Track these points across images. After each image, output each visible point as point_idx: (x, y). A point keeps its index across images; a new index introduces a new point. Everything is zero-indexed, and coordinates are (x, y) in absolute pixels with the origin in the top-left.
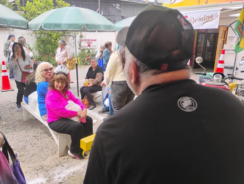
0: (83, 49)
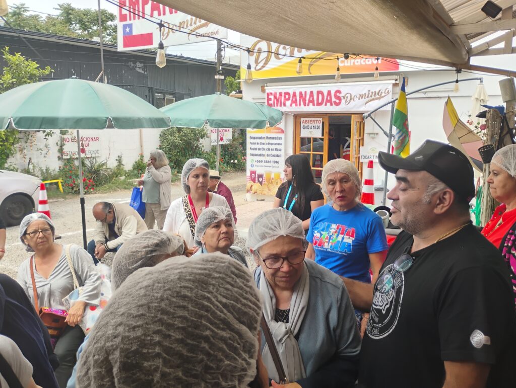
0: (68, 159)
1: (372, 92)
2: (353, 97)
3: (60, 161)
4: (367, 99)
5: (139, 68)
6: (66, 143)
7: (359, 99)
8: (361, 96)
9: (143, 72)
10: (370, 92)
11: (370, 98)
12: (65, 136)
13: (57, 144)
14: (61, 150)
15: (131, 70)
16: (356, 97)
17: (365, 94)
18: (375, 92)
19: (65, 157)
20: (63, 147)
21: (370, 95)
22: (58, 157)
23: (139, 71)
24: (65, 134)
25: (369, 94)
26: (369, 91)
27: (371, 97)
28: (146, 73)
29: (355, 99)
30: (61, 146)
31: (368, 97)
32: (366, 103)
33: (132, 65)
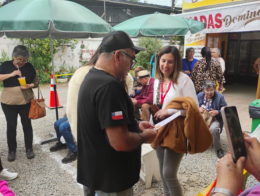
0: (85, 62)
1: (252, 13)
2: (232, 18)
3: (81, 63)
4: (246, 20)
5: (128, 12)
6: (84, 53)
7: (239, 21)
8: (241, 18)
9: (130, 14)
10: (250, 13)
11: (250, 19)
12: (83, 49)
13: (79, 53)
14: (81, 57)
15: (124, 13)
16: (236, 19)
17: (245, 15)
18: (255, 12)
19: (83, 61)
20: (82, 55)
21: (249, 16)
22: (80, 61)
23: (128, 14)
24: (83, 48)
25: (248, 14)
26: (249, 11)
27: (251, 17)
28: (132, 15)
29: (235, 21)
30: (81, 55)
31: (247, 18)
32: (245, 24)
33: (125, 11)
